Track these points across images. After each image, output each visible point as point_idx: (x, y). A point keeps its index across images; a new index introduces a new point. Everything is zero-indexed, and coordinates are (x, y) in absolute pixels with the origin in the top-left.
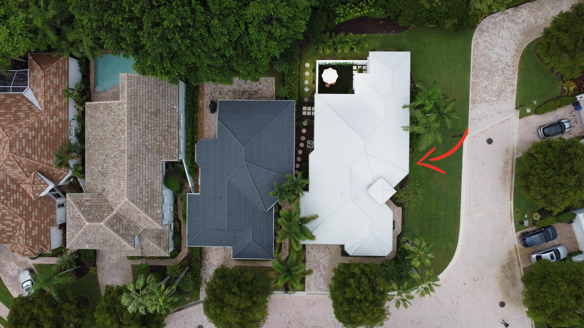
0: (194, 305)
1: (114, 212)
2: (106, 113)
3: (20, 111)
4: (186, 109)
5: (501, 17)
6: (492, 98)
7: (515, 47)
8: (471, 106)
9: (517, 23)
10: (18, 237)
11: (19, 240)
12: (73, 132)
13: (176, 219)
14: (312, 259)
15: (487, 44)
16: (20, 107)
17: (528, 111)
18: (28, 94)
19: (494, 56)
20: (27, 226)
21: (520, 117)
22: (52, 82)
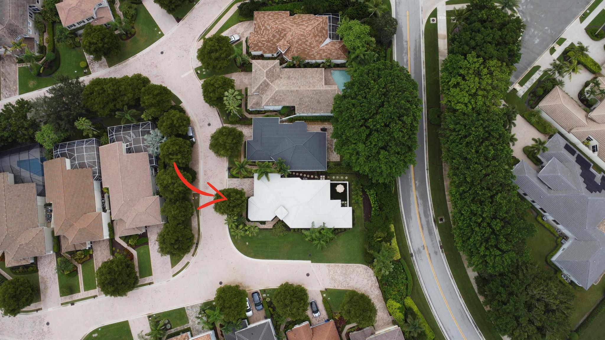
0: (221, 121)
1: (270, 84)
2: (319, 78)
3: (319, 37)
4: (322, 116)
5: (374, 279)
6: (331, 276)
7: (358, 288)
8: (326, 264)
9: (371, 288)
10: (258, 36)
11: (256, 37)
12: (310, 61)
13: (266, 112)
14: (245, 181)
15: (359, 272)
16: (321, 37)
17: (324, 295)
18: (328, 41)
19: (353, 277)
20: (263, 41)
21: (321, 291)
22: (334, 52)
